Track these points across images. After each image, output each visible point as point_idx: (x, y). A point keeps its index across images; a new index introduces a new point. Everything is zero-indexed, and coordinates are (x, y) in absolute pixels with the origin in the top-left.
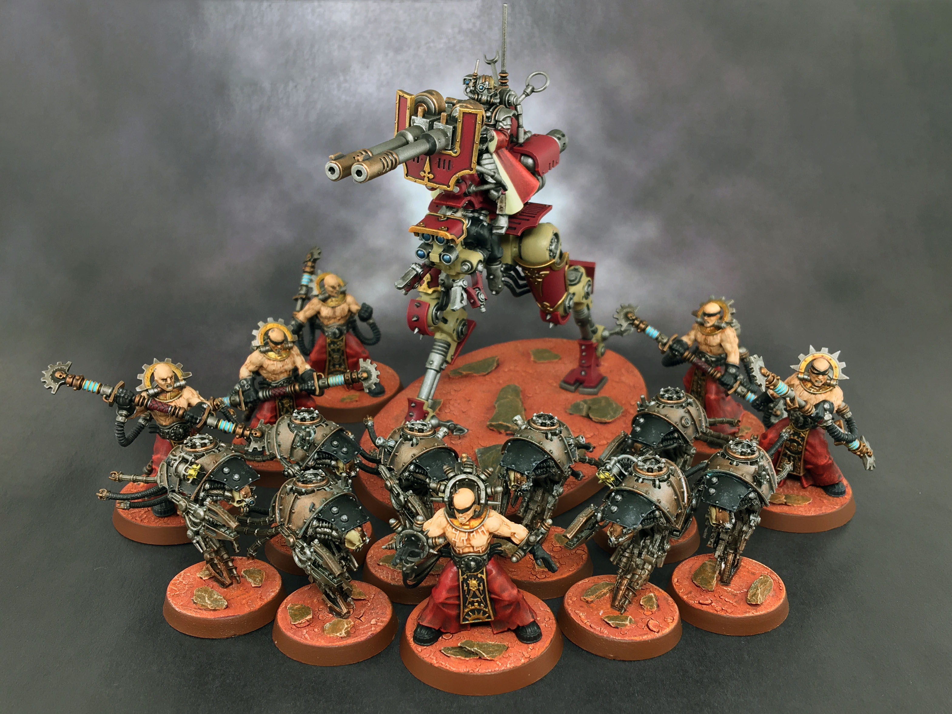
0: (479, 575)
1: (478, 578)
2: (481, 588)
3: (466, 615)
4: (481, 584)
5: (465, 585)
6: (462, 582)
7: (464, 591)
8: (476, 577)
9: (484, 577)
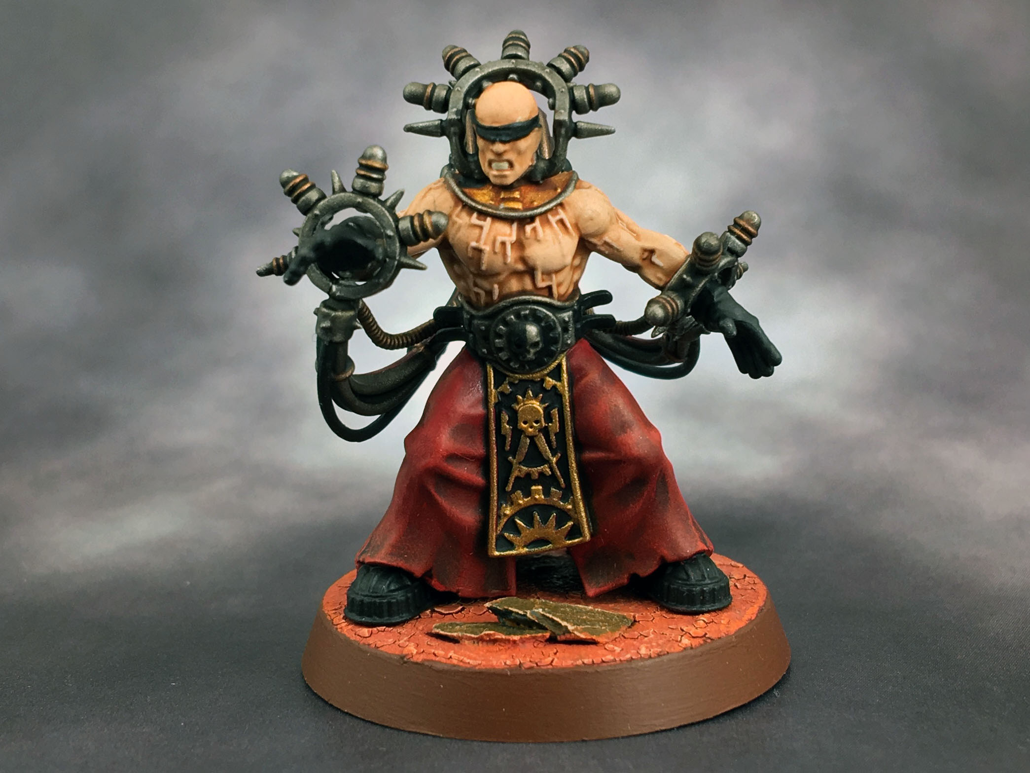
0: (550, 382)
1: (544, 390)
2: (555, 426)
3: (505, 528)
4: (555, 411)
5: (505, 417)
6: (496, 404)
7: (501, 438)
8: (539, 388)
9: (564, 386)
